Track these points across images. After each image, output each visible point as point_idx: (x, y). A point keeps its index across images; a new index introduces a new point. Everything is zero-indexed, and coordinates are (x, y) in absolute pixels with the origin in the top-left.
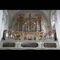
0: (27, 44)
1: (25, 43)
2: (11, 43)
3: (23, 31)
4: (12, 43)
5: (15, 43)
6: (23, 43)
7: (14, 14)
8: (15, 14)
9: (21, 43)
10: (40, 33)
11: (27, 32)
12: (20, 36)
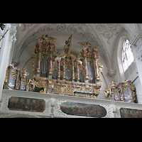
0: (77, 106)
1: (72, 104)
2: (32, 99)
3: (50, 77)
4: (34, 101)
5: (43, 100)
6: (67, 103)
7: (28, 32)
8: (31, 33)
9: (60, 103)
10: (94, 87)
11: (61, 81)
12: (43, 89)
